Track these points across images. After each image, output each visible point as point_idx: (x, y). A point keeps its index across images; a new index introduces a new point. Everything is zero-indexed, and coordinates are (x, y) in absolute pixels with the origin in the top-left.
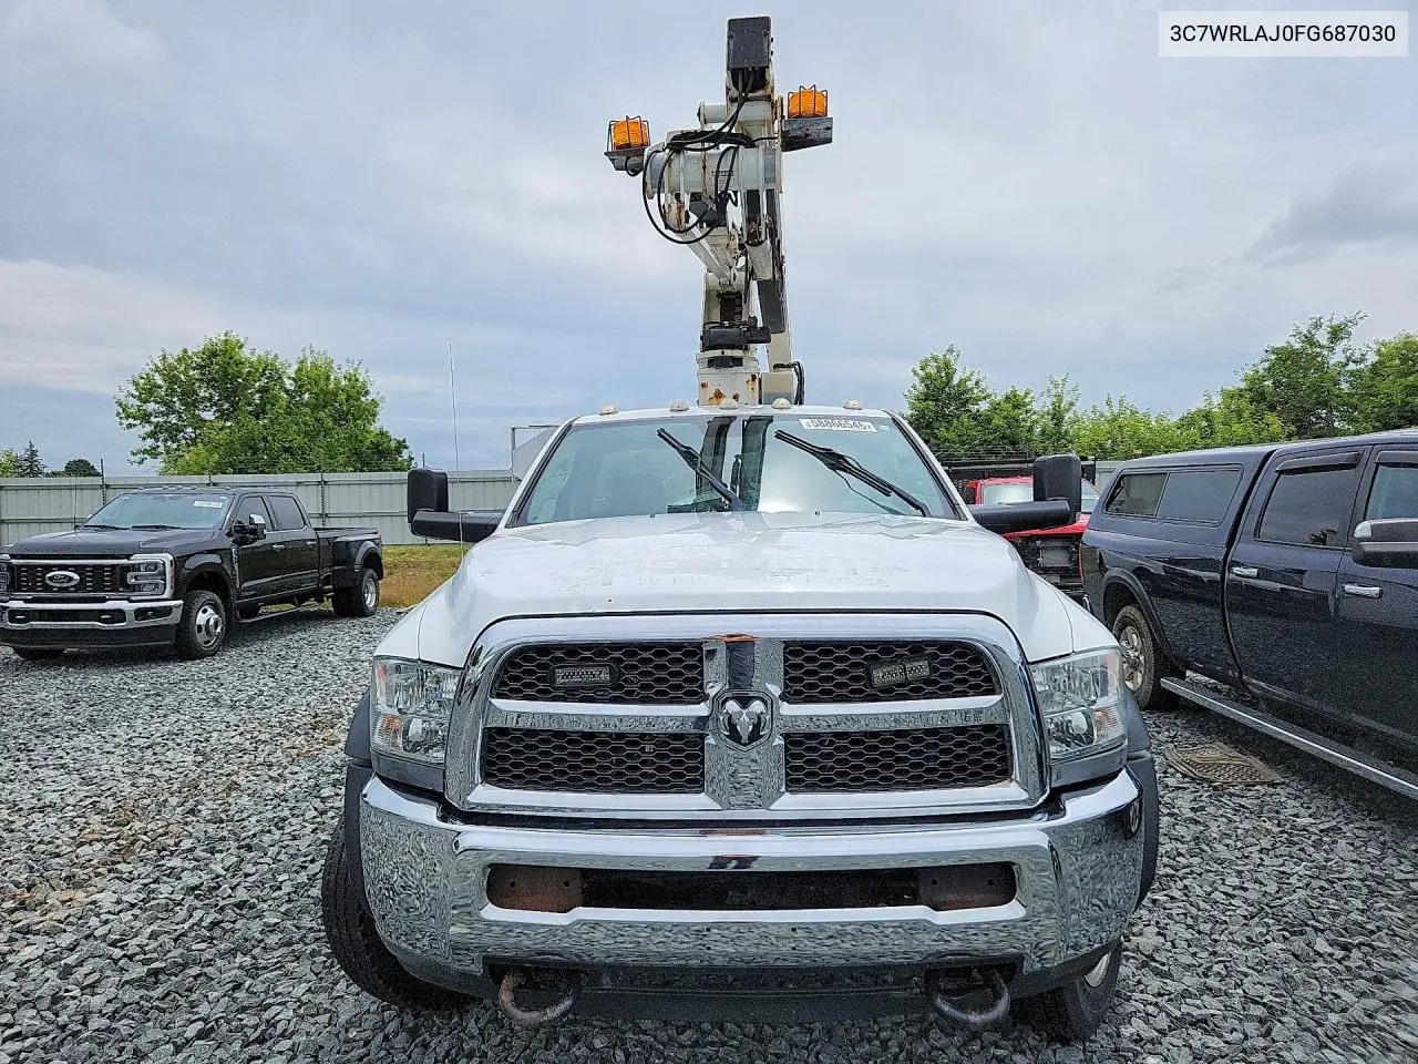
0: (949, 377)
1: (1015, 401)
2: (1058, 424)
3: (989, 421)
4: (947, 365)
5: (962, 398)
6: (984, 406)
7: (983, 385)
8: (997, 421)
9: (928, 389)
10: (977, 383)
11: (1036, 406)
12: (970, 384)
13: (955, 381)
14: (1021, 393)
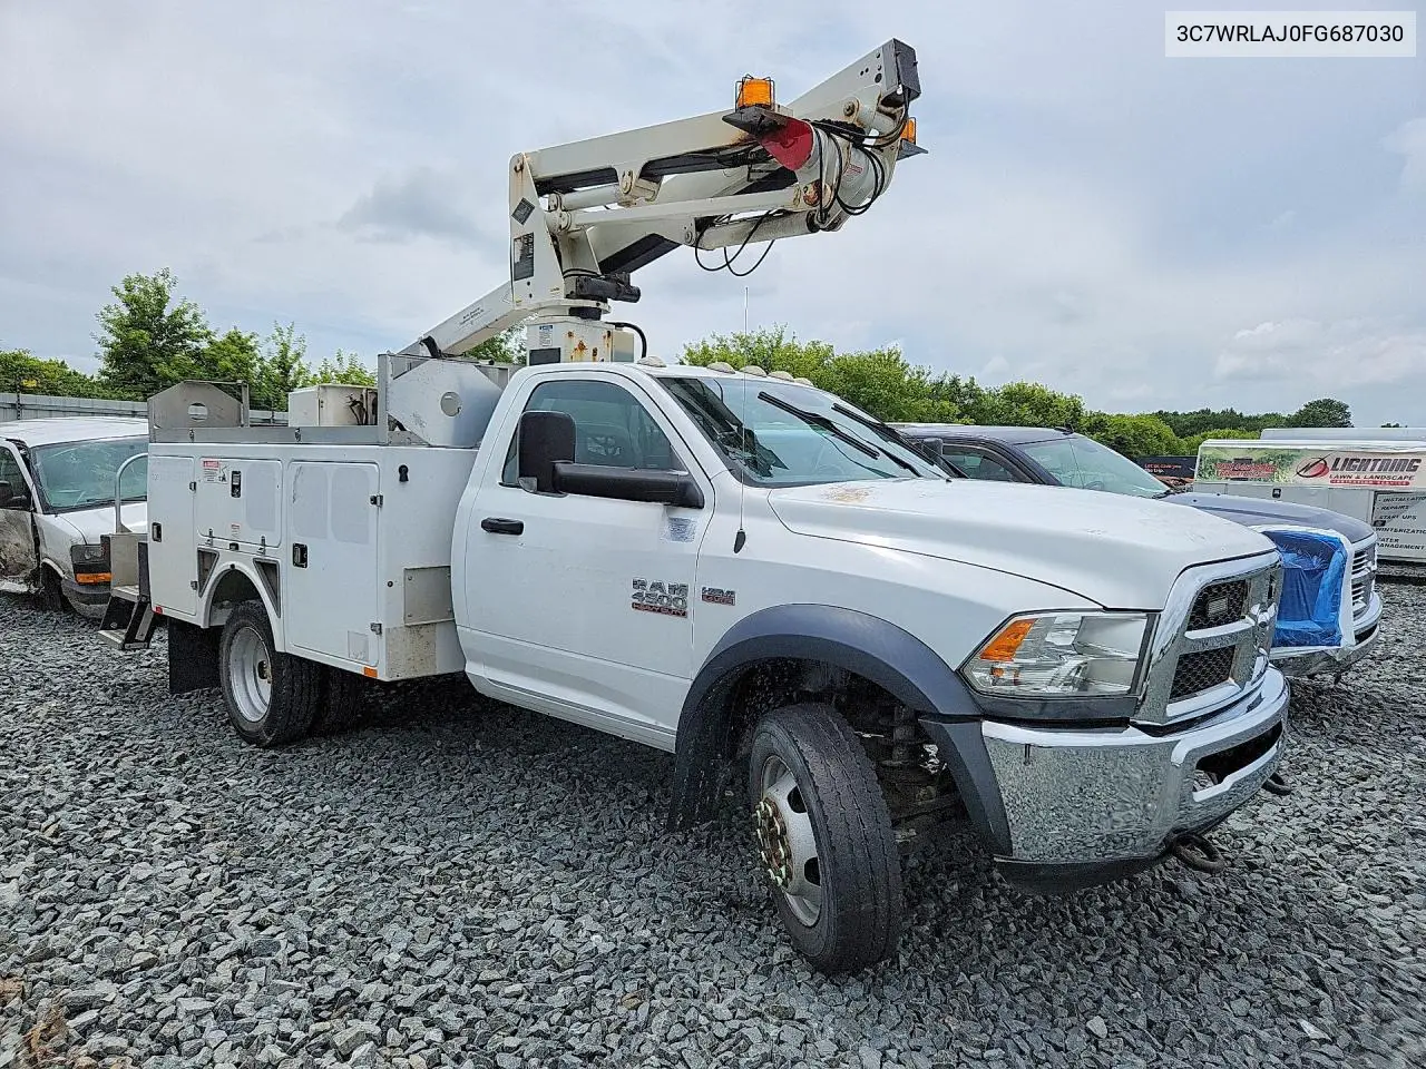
0: (161, 304)
1: (238, 343)
2: (286, 372)
3: (214, 361)
4: (159, 290)
5: (175, 331)
6: (204, 345)
7: (202, 320)
8: (225, 363)
9: (134, 314)
10: (195, 316)
11: (261, 352)
12: (187, 318)
13: (167, 312)
14: (244, 336)
